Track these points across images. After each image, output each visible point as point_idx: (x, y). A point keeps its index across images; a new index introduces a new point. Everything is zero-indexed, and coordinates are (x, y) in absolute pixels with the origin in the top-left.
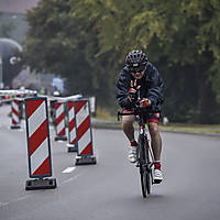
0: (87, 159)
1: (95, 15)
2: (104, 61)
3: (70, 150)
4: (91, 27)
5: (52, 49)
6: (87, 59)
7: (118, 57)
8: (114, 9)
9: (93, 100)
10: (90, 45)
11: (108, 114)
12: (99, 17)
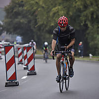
0: (32, 72)
1: (35, 8)
2: (39, 28)
3: (25, 69)
8: (43, 5)
12: (37, 9)
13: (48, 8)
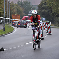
0: (50, 34)
2: (53, 15)
3: (46, 32)
4: (51, 8)
5: (43, 12)
6: (50, 14)
7: (56, 14)
8: (55, 4)
9: (51, 22)
10: (50, 11)
11: (54, 25)
12: (52, 6)
13: (57, 5)
